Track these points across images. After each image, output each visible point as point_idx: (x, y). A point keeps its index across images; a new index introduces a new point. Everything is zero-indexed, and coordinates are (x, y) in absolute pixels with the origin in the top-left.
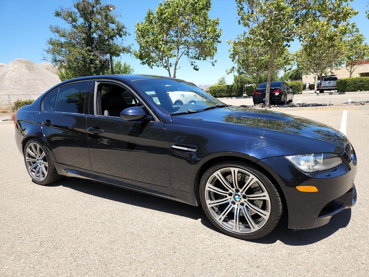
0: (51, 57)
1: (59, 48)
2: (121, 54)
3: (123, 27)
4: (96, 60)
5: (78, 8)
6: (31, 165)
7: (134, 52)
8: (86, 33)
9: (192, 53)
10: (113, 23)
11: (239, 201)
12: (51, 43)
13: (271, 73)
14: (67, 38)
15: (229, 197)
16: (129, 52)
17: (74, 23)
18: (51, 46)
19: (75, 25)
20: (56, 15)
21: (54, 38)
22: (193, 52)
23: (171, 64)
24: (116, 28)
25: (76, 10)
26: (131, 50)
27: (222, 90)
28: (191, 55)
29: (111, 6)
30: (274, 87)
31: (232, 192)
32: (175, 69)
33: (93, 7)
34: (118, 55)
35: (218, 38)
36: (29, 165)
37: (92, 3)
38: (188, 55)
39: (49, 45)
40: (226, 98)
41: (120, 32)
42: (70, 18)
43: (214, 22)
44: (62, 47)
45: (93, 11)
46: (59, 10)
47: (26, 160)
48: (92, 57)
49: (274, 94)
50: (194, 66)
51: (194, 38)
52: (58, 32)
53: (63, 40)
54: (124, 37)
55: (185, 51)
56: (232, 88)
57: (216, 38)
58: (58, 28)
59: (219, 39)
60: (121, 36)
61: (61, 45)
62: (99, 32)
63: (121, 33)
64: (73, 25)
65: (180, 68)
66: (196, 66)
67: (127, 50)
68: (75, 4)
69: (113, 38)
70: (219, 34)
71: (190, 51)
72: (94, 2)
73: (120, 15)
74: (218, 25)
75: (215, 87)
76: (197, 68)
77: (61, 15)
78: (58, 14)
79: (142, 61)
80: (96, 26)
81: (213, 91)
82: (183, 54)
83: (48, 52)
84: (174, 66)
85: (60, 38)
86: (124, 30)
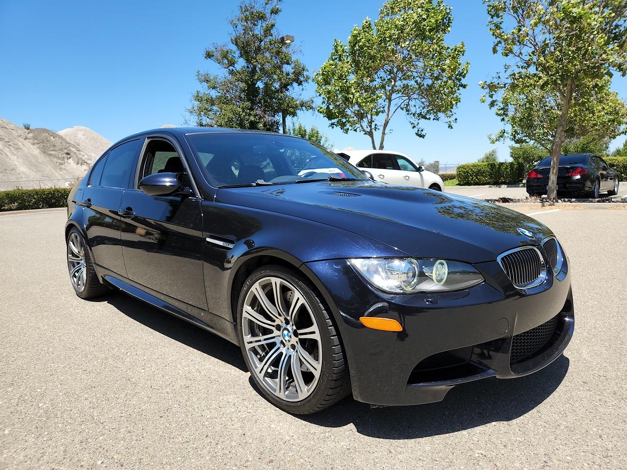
0: (194, 120)
1: (208, 106)
2: (298, 112)
3: (304, 70)
4: (259, 122)
5: (237, 44)
6: (74, 266)
7: (318, 109)
8: (246, 82)
9: (415, 106)
10: (288, 63)
11: (289, 341)
12: (199, 98)
13: (560, 138)
14: (219, 91)
15: (276, 333)
16: (311, 108)
17: (231, 68)
18: (197, 103)
19: (233, 70)
20: (206, 57)
21: (202, 92)
22: (417, 104)
23: (376, 125)
24: (293, 70)
25: (234, 48)
26: (314, 105)
27: (479, 173)
28: (413, 110)
29: (288, 37)
30: (571, 164)
31: (281, 324)
32: (384, 133)
33: (261, 41)
34: (294, 114)
35: (462, 78)
36: (72, 267)
37: (259, 35)
38: (408, 111)
39: (194, 102)
40: (488, 186)
41: (298, 77)
42: (226, 59)
43: (455, 50)
44: (213, 104)
45: (259, 47)
46: (212, 49)
47: (69, 259)
48: (252, 118)
49: (570, 177)
50: (418, 131)
51: (419, 80)
52: (207, 81)
53: (214, 94)
54: (304, 84)
55: (403, 104)
56: (499, 168)
57: (458, 78)
58: (209, 76)
59: (463, 81)
60: (300, 84)
61: (212, 102)
62: (265, 79)
63: (302, 79)
64: (229, 69)
65: (391, 131)
66: (422, 130)
67: (307, 105)
68: (233, 38)
69: (288, 87)
70: (465, 72)
71: (412, 103)
72: (262, 33)
73: (300, 50)
74: (463, 55)
75: (468, 166)
76: (423, 133)
77: (213, 56)
78: (209, 55)
79: (330, 122)
80: (262, 69)
81: (464, 173)
82: (399, 108)
83: (191, 112)
84: (381, 128)
85: (209, 91)
86: (305, 73)
